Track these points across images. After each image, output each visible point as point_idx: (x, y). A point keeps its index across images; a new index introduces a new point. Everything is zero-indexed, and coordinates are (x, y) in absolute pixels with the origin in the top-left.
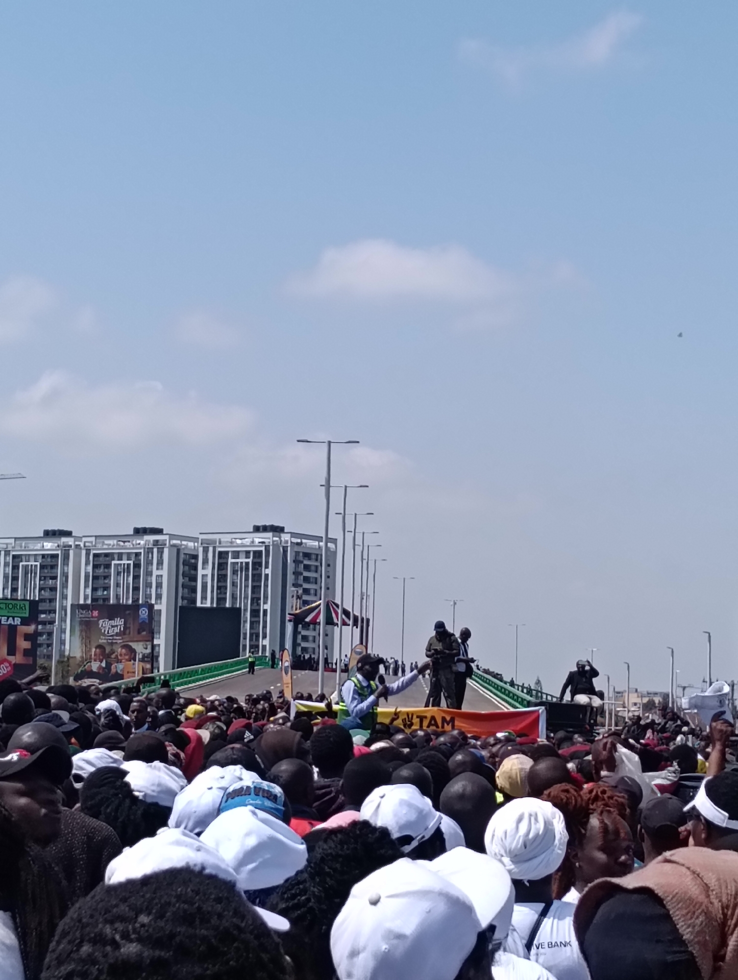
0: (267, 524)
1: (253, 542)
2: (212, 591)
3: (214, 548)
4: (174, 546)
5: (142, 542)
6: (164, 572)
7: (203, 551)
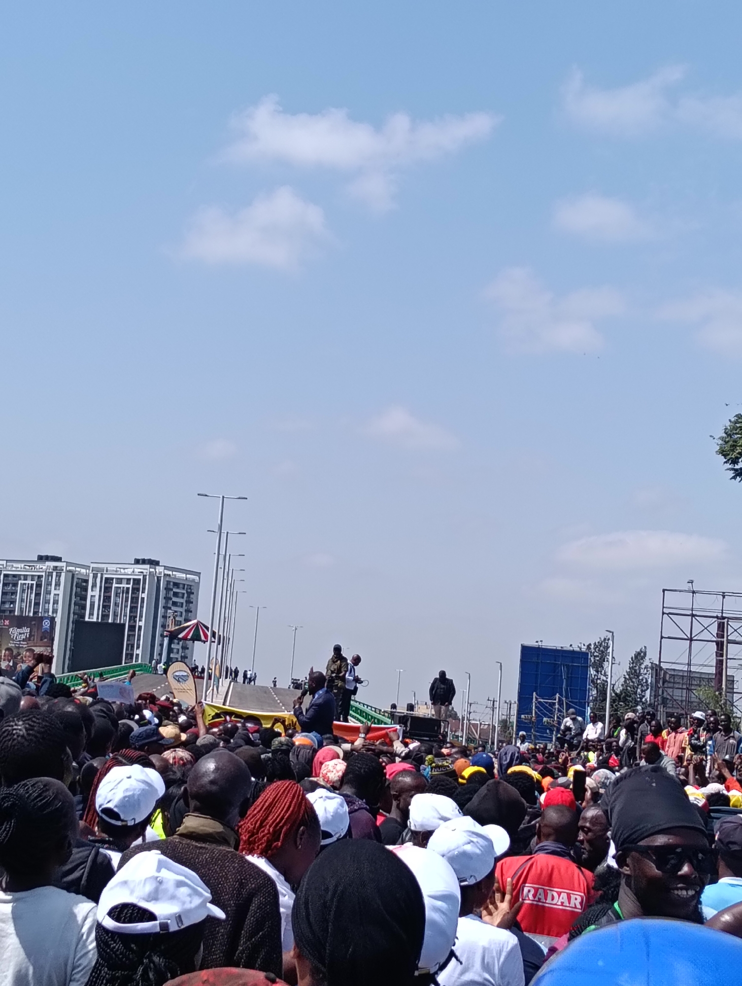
0: (146, 558)
1: (133, 572)
2: (99, 609)
3: (102, 575)
4: (70, 571)
5: (44, 567)
6: (61, 592)
7: (93, 577)
